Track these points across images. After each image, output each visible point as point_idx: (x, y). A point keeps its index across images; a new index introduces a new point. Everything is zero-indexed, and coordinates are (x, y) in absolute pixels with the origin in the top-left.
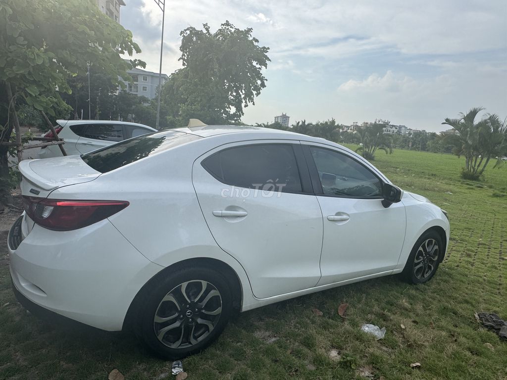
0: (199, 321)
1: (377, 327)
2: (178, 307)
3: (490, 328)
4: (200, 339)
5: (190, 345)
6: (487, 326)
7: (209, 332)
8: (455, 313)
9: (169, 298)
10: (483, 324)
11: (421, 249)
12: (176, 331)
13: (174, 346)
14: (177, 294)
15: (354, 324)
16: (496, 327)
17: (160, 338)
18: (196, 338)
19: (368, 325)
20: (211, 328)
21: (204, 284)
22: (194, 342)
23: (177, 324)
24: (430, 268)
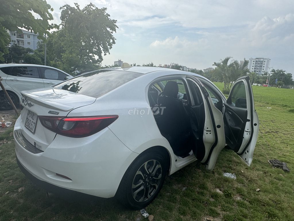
1: (231, 174)
2: (143, 177)
3: (278, 167)
5: (147, 199)
6: (276, 166)
7: (156, 189)
8: (259, 162)
9: (139, 172)
10: (273, 165)
13: (141, 200)
14: (143, 170)
15: (220, 174)
16: (281, 166)
17: (134, 197)
18: (150, 194)
19: (226, 173)
20: (157, 187)
21: (155, 161)
22: (149, 196)
23: (142, 188)
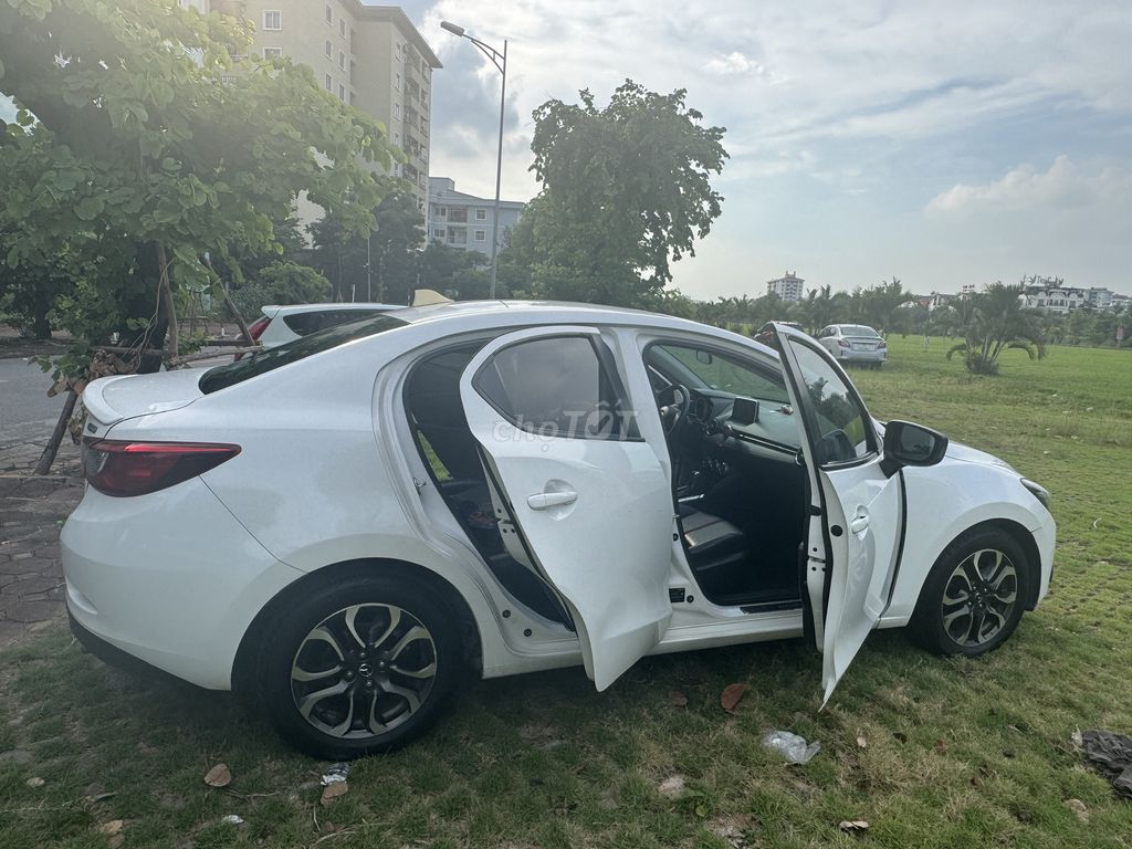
0: (387, 686)
1: (798, 739)
2: (340, 655)
3: (1101, 766)
4: (392, 725)
6: (1094, 762)
7: (410, 711)
9: (320, 634)
10: (1087, 756)
11: (959, 571)
12: (338, 702)
14: (338, 627)
15: (750, 728)
16: (1115, 766)
17: (305, 711)
18: (383, 722)
19: (779, 733)
20: (415, 706)
21: (396, 613)
22: (378, 728)
23: (341, 688)
24: (995, 621)
